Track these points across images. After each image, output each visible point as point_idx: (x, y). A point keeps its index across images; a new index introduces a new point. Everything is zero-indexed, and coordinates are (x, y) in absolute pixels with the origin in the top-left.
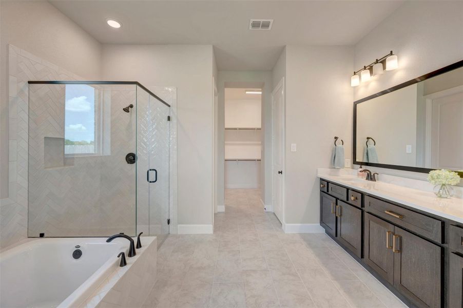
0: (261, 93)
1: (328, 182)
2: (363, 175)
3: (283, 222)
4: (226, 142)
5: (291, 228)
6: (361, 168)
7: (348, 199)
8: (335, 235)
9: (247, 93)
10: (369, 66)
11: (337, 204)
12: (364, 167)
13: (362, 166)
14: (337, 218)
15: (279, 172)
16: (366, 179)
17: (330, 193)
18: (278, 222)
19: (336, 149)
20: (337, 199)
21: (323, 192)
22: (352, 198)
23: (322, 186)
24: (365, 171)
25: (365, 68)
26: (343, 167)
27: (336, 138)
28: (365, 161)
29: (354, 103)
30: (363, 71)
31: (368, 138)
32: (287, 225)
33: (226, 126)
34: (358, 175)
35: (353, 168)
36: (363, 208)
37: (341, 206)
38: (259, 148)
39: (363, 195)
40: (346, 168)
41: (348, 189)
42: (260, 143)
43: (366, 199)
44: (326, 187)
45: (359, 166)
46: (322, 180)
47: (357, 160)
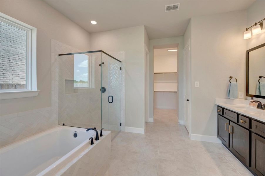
0: (177, 50)
1: (223, 109)
2: (254, 105)
3: (190, 132)
4: (155, 81)
5: (195, 137)
6: (252, 99)
7: (238, 122)
8: (228, 146)
9: (169, 51)
10: (260, 22)
11: (229, 124)
12: (255, 99)
13: (254, 98)
14: (229, 134)
15: (187, 100)
16: (257, 108)
17: (224, 116)
18: (187, 132)
19: (230, 85)
20: (230, 121)
21: (220, 115)
22: (241, 121)
23: (218, 111)
24: (256, 101)
25: (256, 24)
26: (237, 98)
27: (231, 77)
28: (258, 94)
29: (247, 51)
30: (254, 27)
31: (260, 77)
32: (192, 134)
33: (155, 72)
34: (250, 104)
35: (246, 99)
36: (251, 130)
37: (233, 126)
38: (175, 85)
39: (250, 119)
40: (239, 99)
41: (238, 114)
42: (176, 81)
43: (253, 123)
44: (222, 112)
45: (251, 98)
46: (219, 106)
47: (250, 93)
